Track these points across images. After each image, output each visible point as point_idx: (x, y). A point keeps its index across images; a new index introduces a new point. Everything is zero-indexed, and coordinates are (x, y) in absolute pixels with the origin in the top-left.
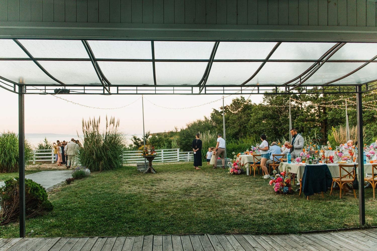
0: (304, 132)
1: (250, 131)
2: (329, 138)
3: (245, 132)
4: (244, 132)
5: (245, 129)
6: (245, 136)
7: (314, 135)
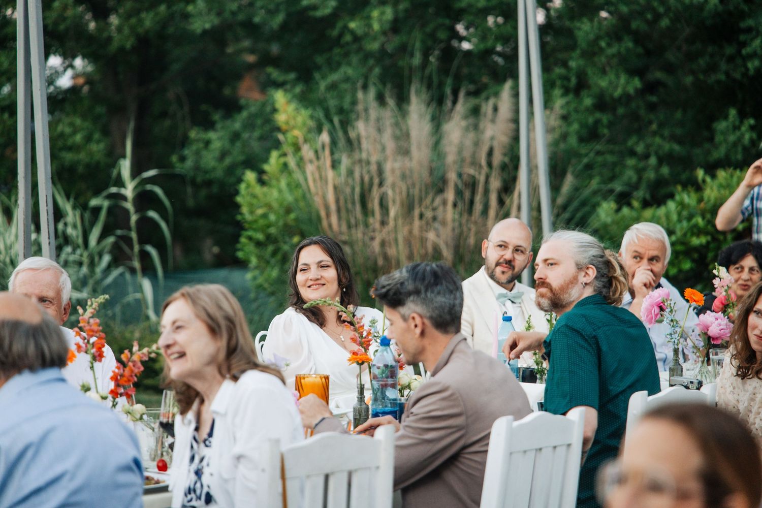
7: (110, 178)
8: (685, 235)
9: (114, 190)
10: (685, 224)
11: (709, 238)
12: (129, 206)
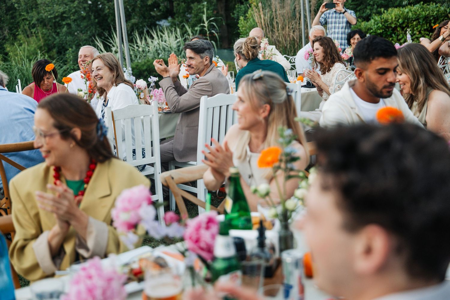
0: (174, 14)
1: (26, 19)
2: (243, 27)
3: (12, 23)
4: (10, 26)
5: (12, 14)
6: (15, 37)
7: (201, 21)
8: (376, 30)
9: (202, 24)
10: (376, 26)
11: (383, 30)
12: (206, 29)
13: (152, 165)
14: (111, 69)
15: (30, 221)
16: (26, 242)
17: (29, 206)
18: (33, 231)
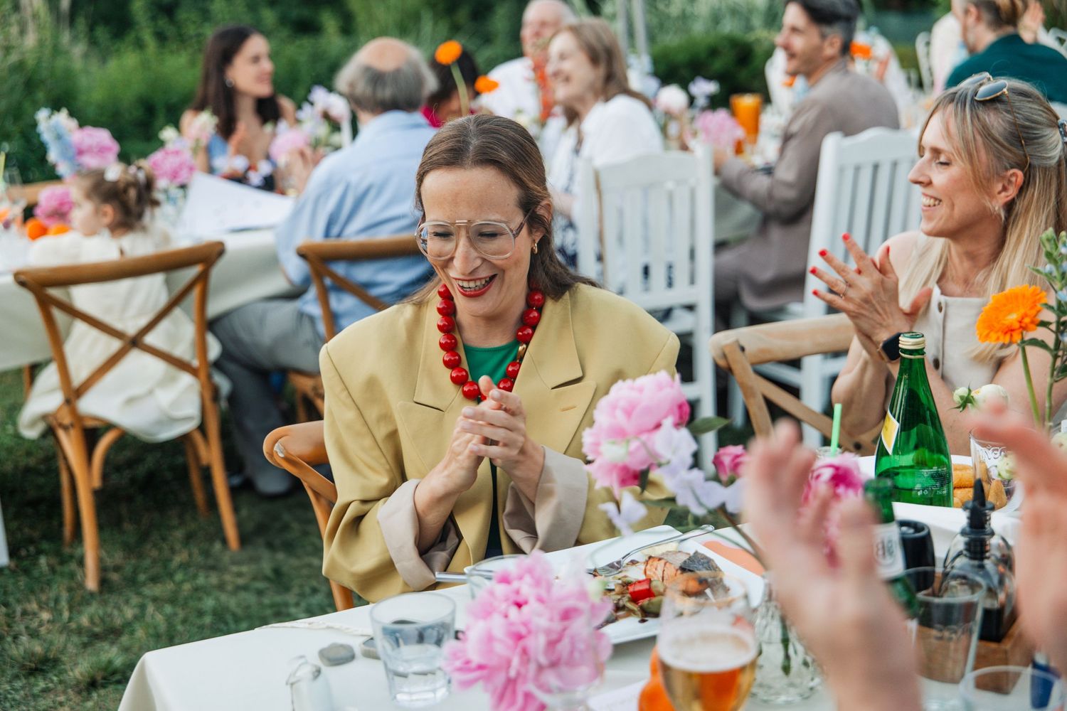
13: (690, 308)
14: (594, 58)
15: (376, 453)
16: (366, 507)
17: (372, 414)
18: (384, 480)
